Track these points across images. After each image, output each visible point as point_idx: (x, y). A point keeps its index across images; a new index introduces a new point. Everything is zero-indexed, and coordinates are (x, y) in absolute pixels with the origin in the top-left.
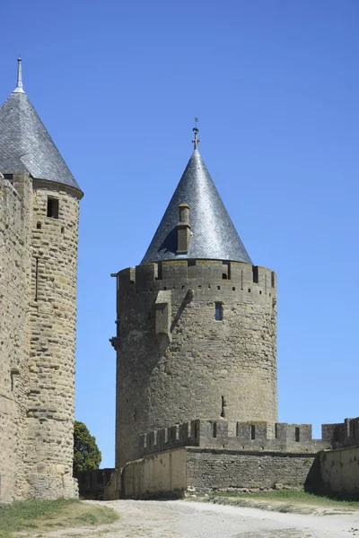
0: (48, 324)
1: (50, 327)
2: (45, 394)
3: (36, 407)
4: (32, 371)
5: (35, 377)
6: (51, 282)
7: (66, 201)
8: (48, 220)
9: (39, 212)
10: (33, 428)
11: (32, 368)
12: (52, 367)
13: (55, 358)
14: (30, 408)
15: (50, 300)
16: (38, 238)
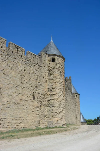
0: (52, 85)
1: (53, 85)
2: (52, 101)
3: (49, 104)
4: (48, 96)
5: (49, 97)
6: (53, 75)
7: (57, 58)
8: (52, 62)
9: (50, 61)
10: (48, 109)
11: (48, 95)
12: (53, 95)
13: (54, 92)
14: (48, 104)
15: (53, 79)
16: (50, 66)
